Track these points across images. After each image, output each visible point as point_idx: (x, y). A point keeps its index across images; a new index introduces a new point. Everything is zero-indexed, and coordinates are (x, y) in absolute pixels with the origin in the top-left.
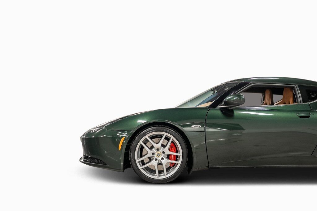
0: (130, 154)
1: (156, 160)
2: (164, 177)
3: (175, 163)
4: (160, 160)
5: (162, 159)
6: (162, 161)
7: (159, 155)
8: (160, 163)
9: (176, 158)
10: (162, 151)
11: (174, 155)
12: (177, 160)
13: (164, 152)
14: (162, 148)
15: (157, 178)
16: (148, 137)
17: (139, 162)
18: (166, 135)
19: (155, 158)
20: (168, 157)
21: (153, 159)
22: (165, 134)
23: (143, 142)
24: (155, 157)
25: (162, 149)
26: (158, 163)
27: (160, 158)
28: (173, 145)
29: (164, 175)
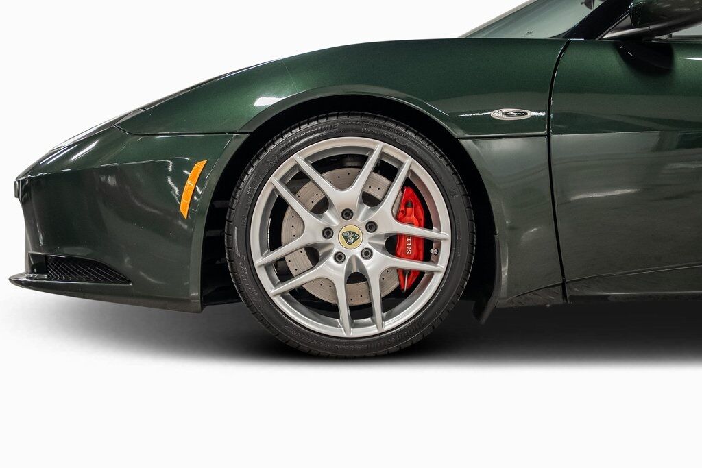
0: (230, 234)
1: (339, 257)
2: (372, 330)
3: (421, 273)
4: (357, 259)
5: (367, 253)
6: (365, 262)
7: (351, 240)
8: (355, 270)
9: (426, 249)
10: (366, 221)
11: (417, 239)
12: (427, 258)
13: (371, 226)
14: (366, 207)
15: (344, 335)
16: (306, 160)
17: (267, 267)
18: (382, 154)
19: (335, 251)
20: (393, 244)
21: (327, 254)
22: (378, 147)
23: (282, 180)
24: (337, 244)
25: (363, 214)
26: (347, 272)
27: (357, 252)
28: (413, 194)
29: (374, 322)
